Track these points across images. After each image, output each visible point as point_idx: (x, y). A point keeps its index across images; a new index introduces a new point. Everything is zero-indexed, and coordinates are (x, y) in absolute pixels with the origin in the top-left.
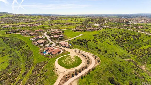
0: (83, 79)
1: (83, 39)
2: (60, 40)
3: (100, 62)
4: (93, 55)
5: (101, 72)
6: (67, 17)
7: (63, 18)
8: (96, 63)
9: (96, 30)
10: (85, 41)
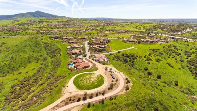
0: (90, 108)
1: (131, 54)
2: (99, 52)
3: (128, 91)
4: (127, 79)
5: (122, 105)
6: (128, 22)
7: (121, 24)
8: (122, 90)
9: (160, 43)
10: (132, 57)
